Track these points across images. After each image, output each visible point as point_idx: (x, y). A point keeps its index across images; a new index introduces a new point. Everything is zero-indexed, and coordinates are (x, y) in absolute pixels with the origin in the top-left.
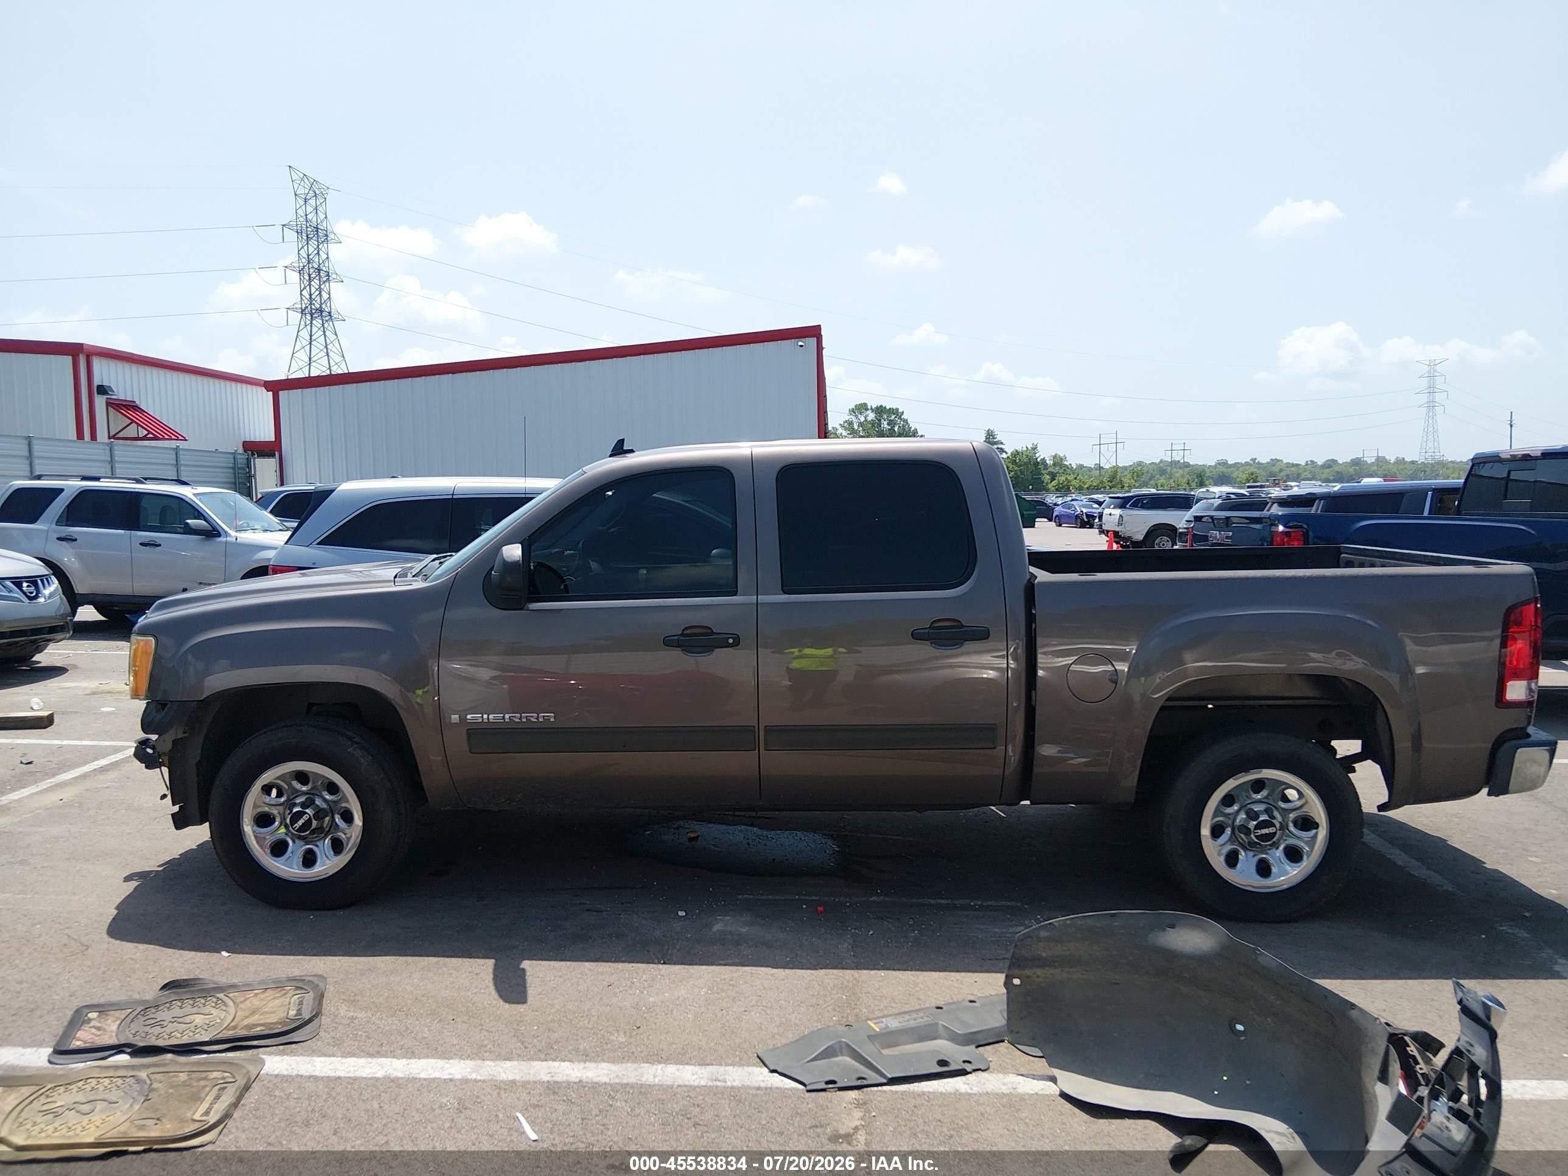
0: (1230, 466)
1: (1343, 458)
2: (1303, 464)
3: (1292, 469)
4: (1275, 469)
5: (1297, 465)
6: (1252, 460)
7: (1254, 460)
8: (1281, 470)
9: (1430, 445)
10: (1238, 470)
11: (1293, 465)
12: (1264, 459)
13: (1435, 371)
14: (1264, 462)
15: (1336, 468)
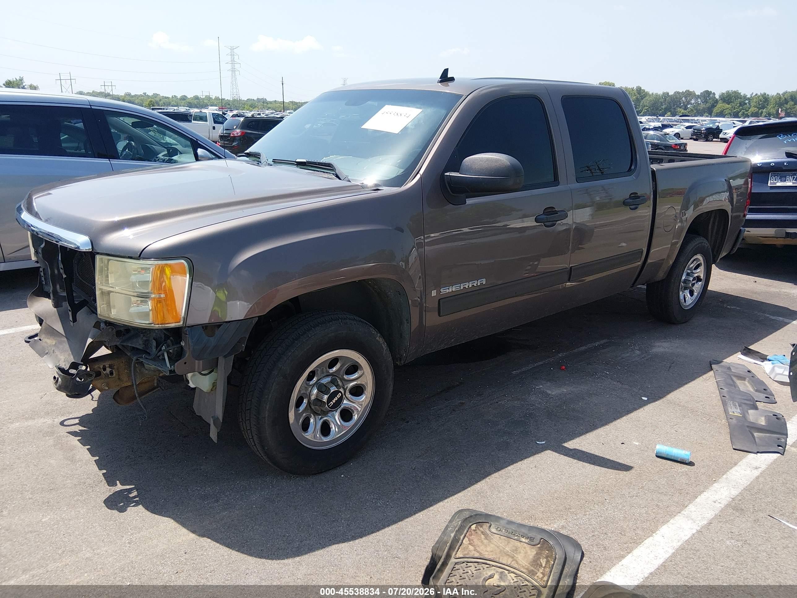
0: (133, 96)
1: (190, 95)
2: (171, 97)
3: (166, 100)
4: (158, 99)
5: (168, 98)
6: (144, 94)
7: (145, 94)
8: (160, 100)
9: (235, 91)
10: (138, 99)
11: (166, 98)
12: (150, 93)
13: (234, 52)
14: (151, 95)
15: (188, 100)
